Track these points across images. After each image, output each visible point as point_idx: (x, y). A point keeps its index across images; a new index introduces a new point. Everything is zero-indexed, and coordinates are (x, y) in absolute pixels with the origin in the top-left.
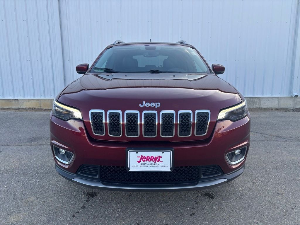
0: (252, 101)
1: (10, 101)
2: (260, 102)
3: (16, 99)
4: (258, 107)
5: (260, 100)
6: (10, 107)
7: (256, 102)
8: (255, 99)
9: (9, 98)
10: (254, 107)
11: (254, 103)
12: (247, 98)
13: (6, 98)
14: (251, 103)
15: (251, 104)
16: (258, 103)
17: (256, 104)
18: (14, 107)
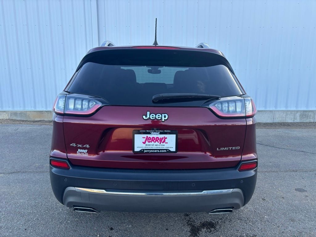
0: (306, 115)
1: (42, 113)
2: (315, 116)
3: (48, 111)
4: (312, 121)
5: (314, 113)
6: (42, 119)
7: (310, 116)
8: (309, 113)
9: (41, 109)
10: (308, 121)
11: (307, 117)
12: (300, 112)
13: (38, 109)
14: (304, 116)
15: (304, 118)
16: (312, 117)
17: (310, 118)
18: (46, 119)
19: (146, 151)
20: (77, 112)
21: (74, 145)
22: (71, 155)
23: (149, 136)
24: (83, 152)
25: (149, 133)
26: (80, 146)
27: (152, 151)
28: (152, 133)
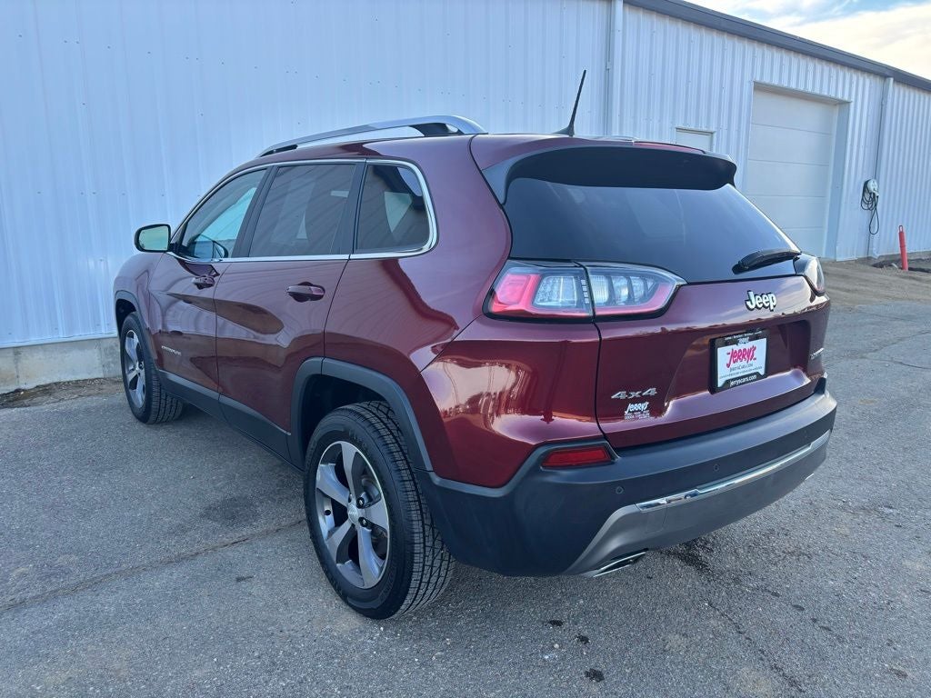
19: (732, 383)
20: (631, 308)
21: (621, 395)
22: (610, 426)
23: (735, 347)
24: (639, 411)
25: (736, 342)
26: (637, 394)
27: (740, 381)
28: (740, 340)
